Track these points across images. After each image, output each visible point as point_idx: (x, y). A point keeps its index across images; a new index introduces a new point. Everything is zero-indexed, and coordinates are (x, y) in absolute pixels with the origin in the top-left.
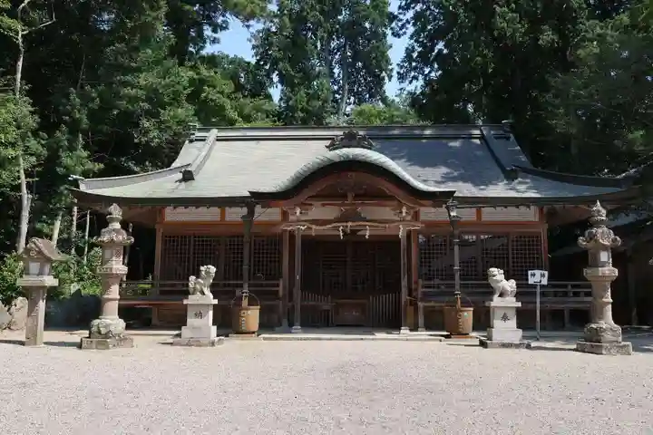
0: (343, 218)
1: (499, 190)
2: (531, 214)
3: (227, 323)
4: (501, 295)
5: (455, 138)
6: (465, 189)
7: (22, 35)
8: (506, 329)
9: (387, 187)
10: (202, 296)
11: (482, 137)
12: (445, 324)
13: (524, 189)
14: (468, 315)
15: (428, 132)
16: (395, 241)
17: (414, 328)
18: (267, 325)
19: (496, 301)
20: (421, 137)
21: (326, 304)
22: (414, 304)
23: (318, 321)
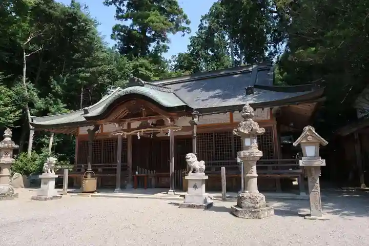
0: (141, 127)
4: (193, 172)
7: (26, 57)
19: (190, 176)
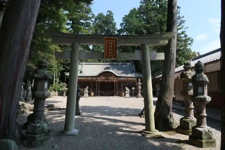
0: (106, 79)
1: (129, 75)
2: (135, 79)
3: (90, 95)
5: (125, 65)
6: (124, 75)
8: (128, 95)
9: (112, 75)
10: (86, 91)
11: (129, 65)
12: (120, 95)
13: (133, 75)
14: (123, 94)
15: (120, 64)
16: (113, 82)
17: (116, 96)
18: (94, 96)
19: (126, 92)
20: (119, 65)
21: (103, 92)
22: (116, 92)
23: (102, 95)
